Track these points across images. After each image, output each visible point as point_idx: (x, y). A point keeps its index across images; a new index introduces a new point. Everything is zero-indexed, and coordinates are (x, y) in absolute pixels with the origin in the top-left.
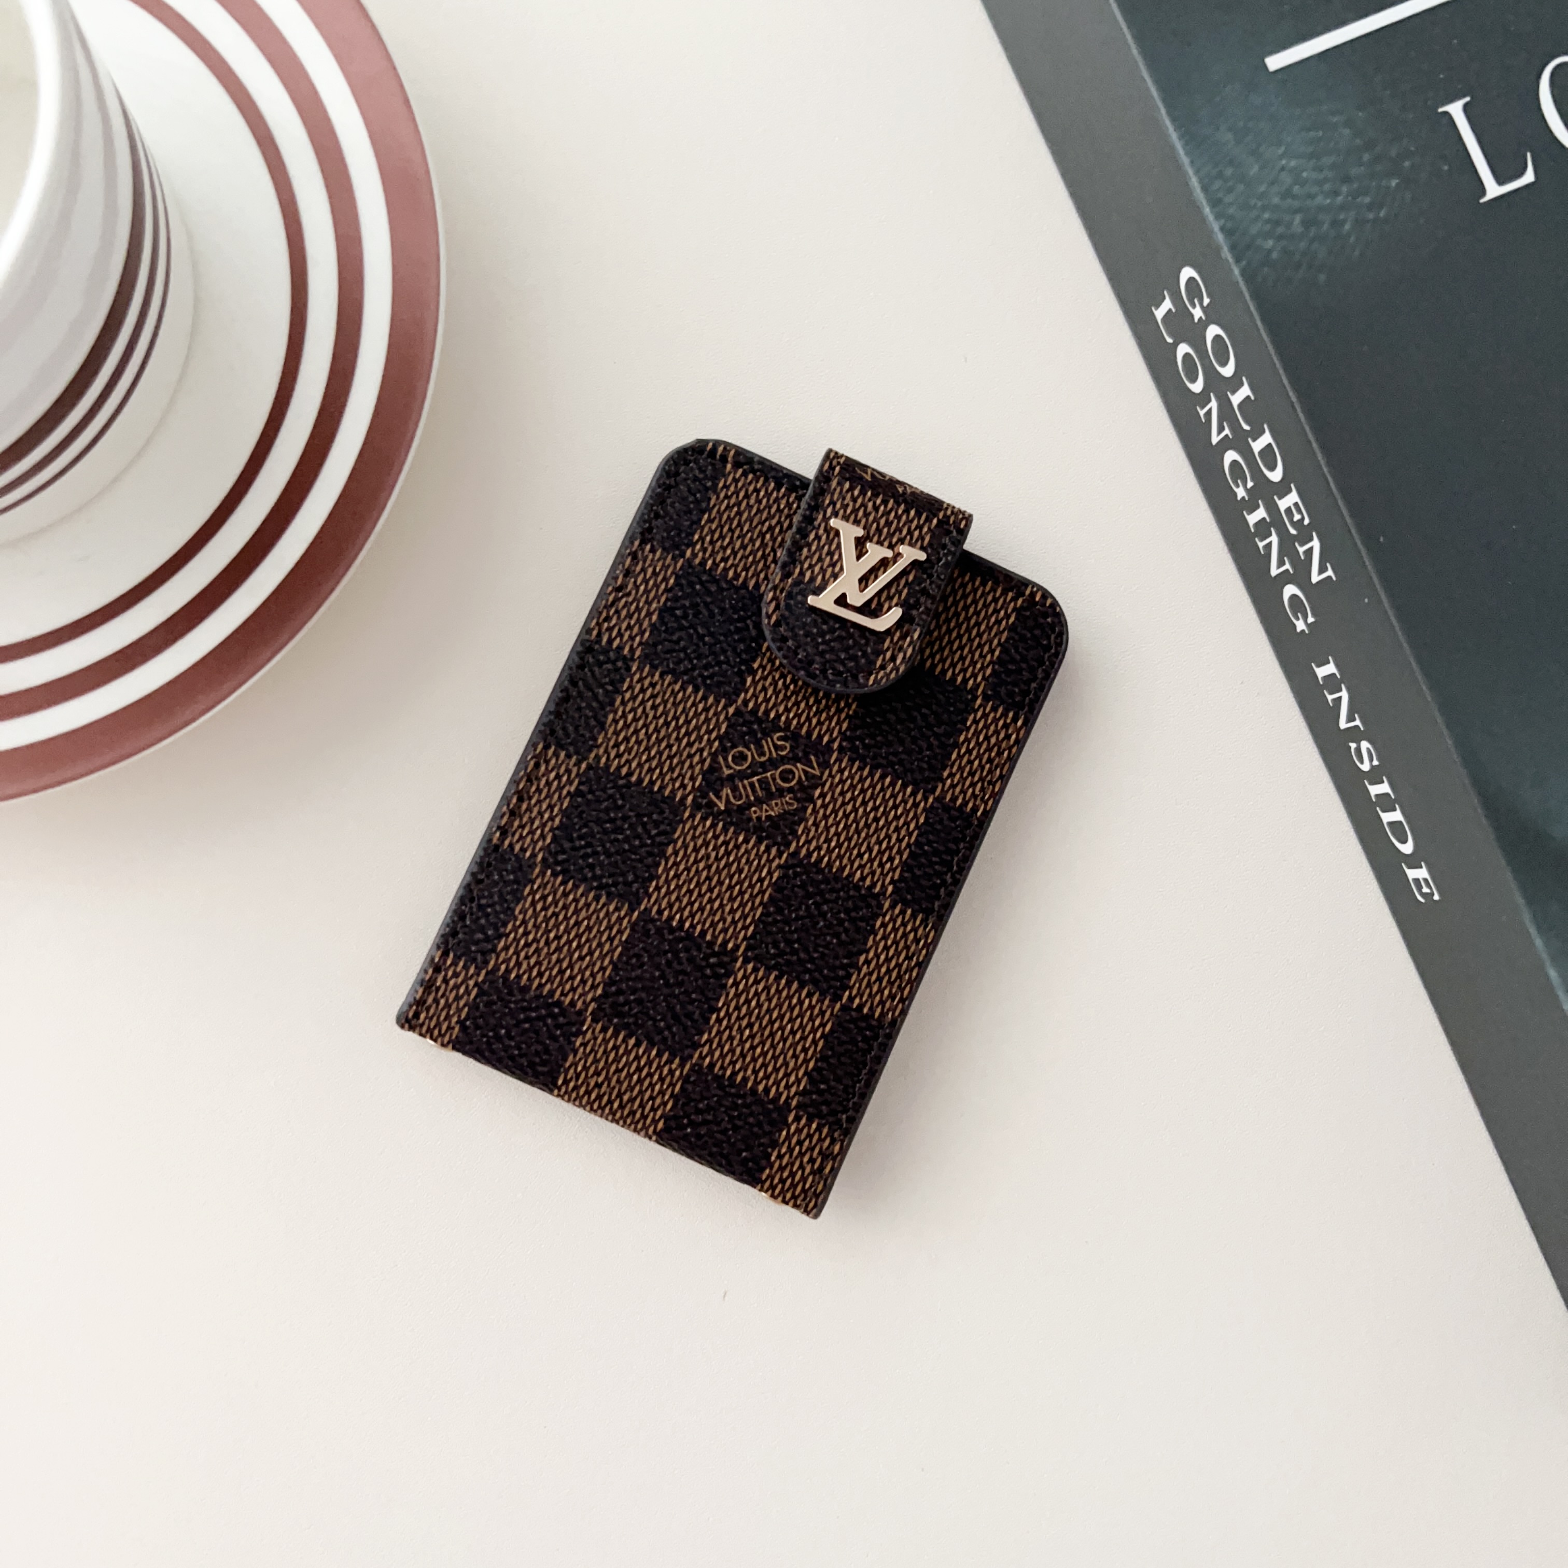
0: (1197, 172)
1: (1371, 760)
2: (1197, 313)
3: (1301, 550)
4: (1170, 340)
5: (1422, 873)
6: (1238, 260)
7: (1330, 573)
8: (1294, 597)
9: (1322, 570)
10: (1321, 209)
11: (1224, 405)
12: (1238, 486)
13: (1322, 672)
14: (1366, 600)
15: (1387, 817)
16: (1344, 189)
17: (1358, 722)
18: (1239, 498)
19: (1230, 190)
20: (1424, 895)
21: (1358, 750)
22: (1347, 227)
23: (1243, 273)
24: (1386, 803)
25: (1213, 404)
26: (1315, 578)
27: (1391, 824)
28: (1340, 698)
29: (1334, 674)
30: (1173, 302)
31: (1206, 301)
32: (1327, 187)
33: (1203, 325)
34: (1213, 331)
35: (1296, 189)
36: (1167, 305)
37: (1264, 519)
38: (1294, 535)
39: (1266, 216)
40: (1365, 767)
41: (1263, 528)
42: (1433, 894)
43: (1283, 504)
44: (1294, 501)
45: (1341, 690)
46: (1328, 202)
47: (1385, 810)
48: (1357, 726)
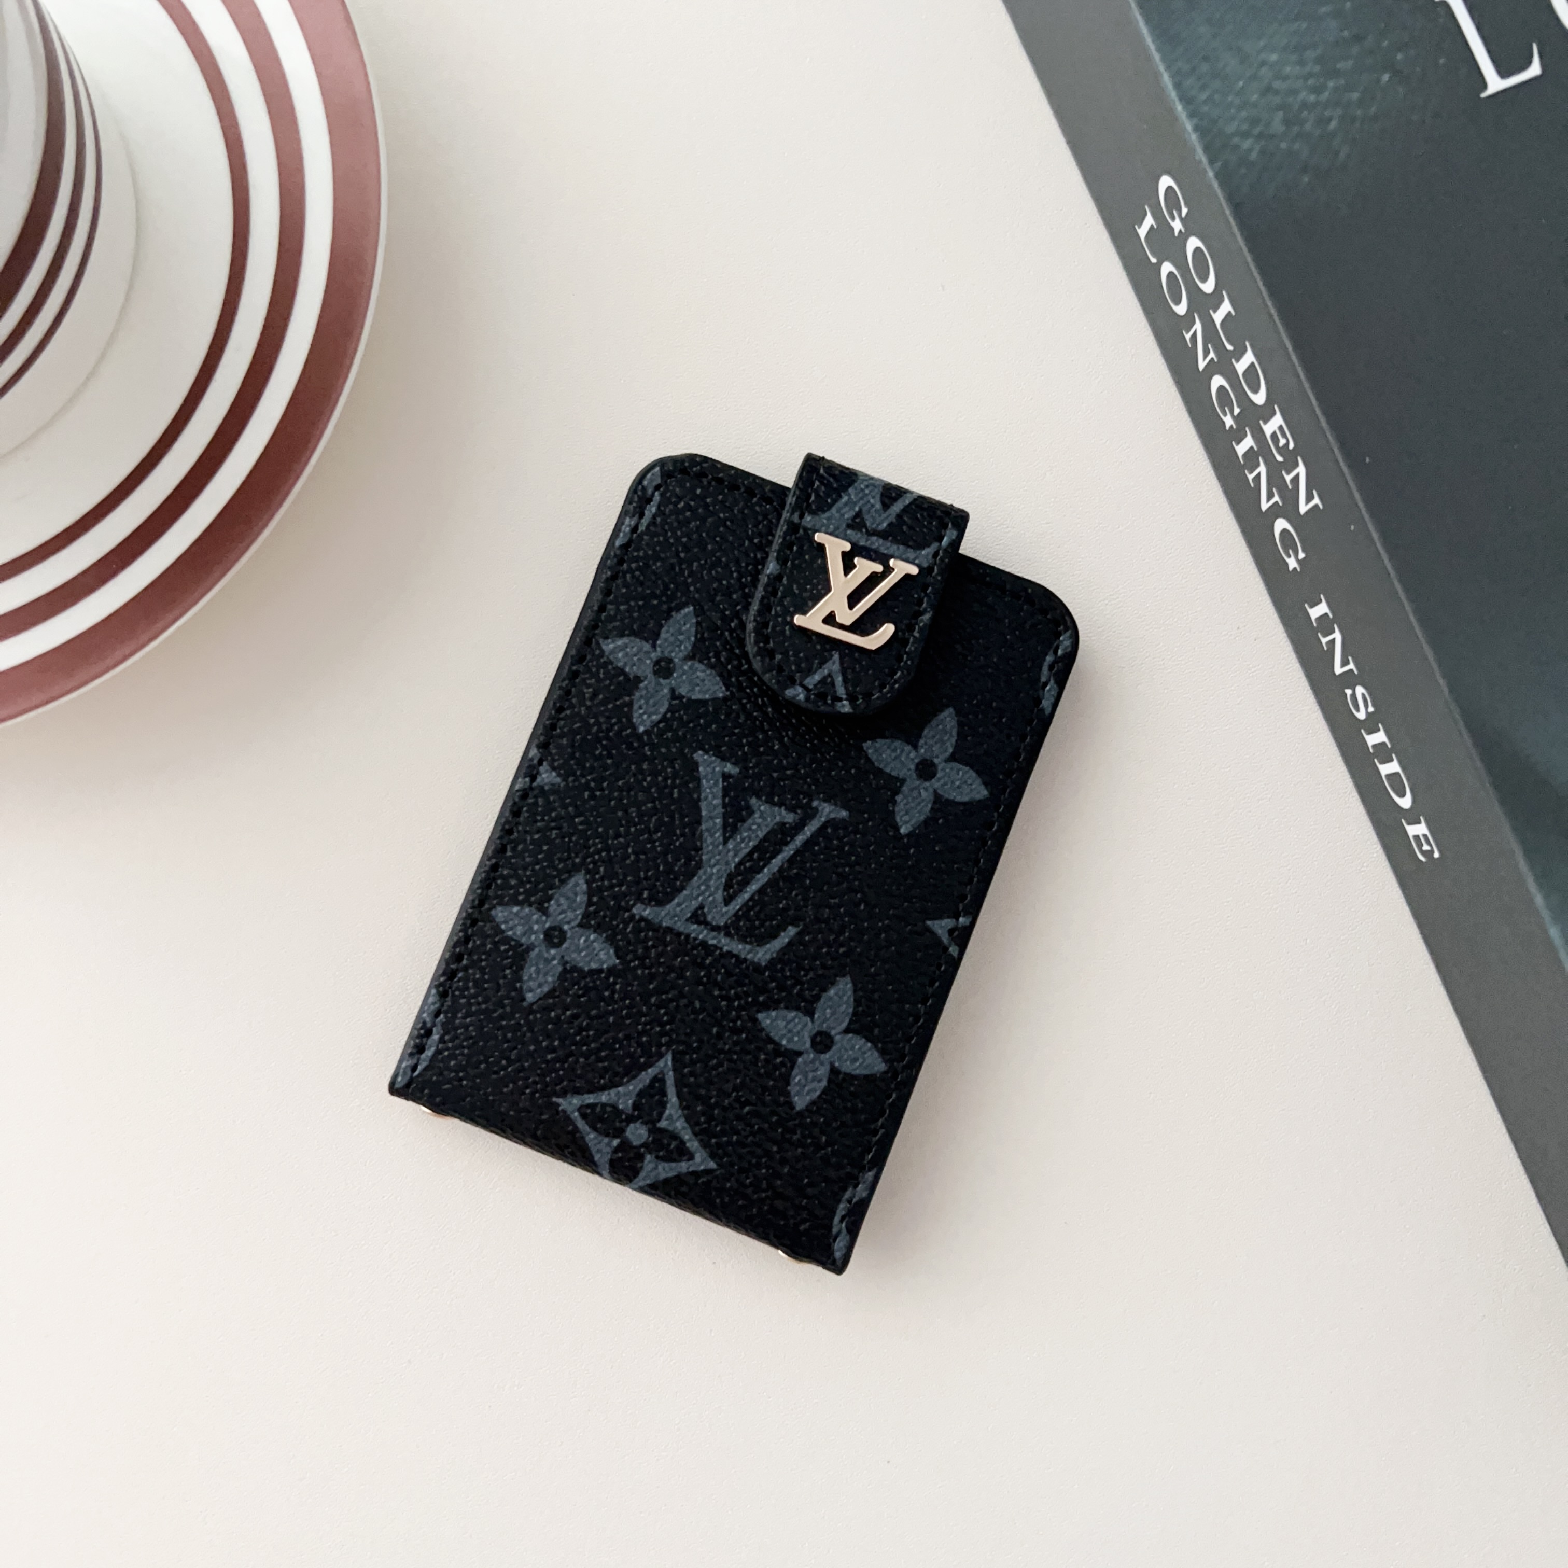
0: (1168, 68)
1: (1366, 707)
2: (1177, 226)
3: (1288, 478)
4: (1154, 260)
5: (1422, 829)
6: (1212, 162)
7: (1316, 501)
8: (1284, 532)
9: (1309, 498)
10: (1304, 105)
11: (1208, 324)
12: (1225, 414)
13: (1316, 612)
14: (1353, 527)
15: (1385, 769)
16: (1331, 84)
17: (1351, 666)
18: (1228, 427)
19: (1203, 88)
20: (1424, 853)
21: (1354, 696)
22: (1333, 125)
24: (1383, 753)
25: (1198, 326)
26: (1303, 508)
27: (1388, 776)
28: (1334, 640)
29: (1326, 614)
30: (1155, 217)
31: (1185, 211)
32: (1311, 82)
33: (1184, 237)
34: (1193, 243)
35: (1278, 85)
36: (1149, 221)
37: (1252, 448)
38: (1280, 463)
39: (1244, 114)
40: (1361, 715)
41: (1251, 457)
42: (1432, 852)
43: (1270, 427)
44: (1278, 425)
45: (1333, 632)
46: (1312, 98)
47: (1383, 762)
48: (1351, 670)
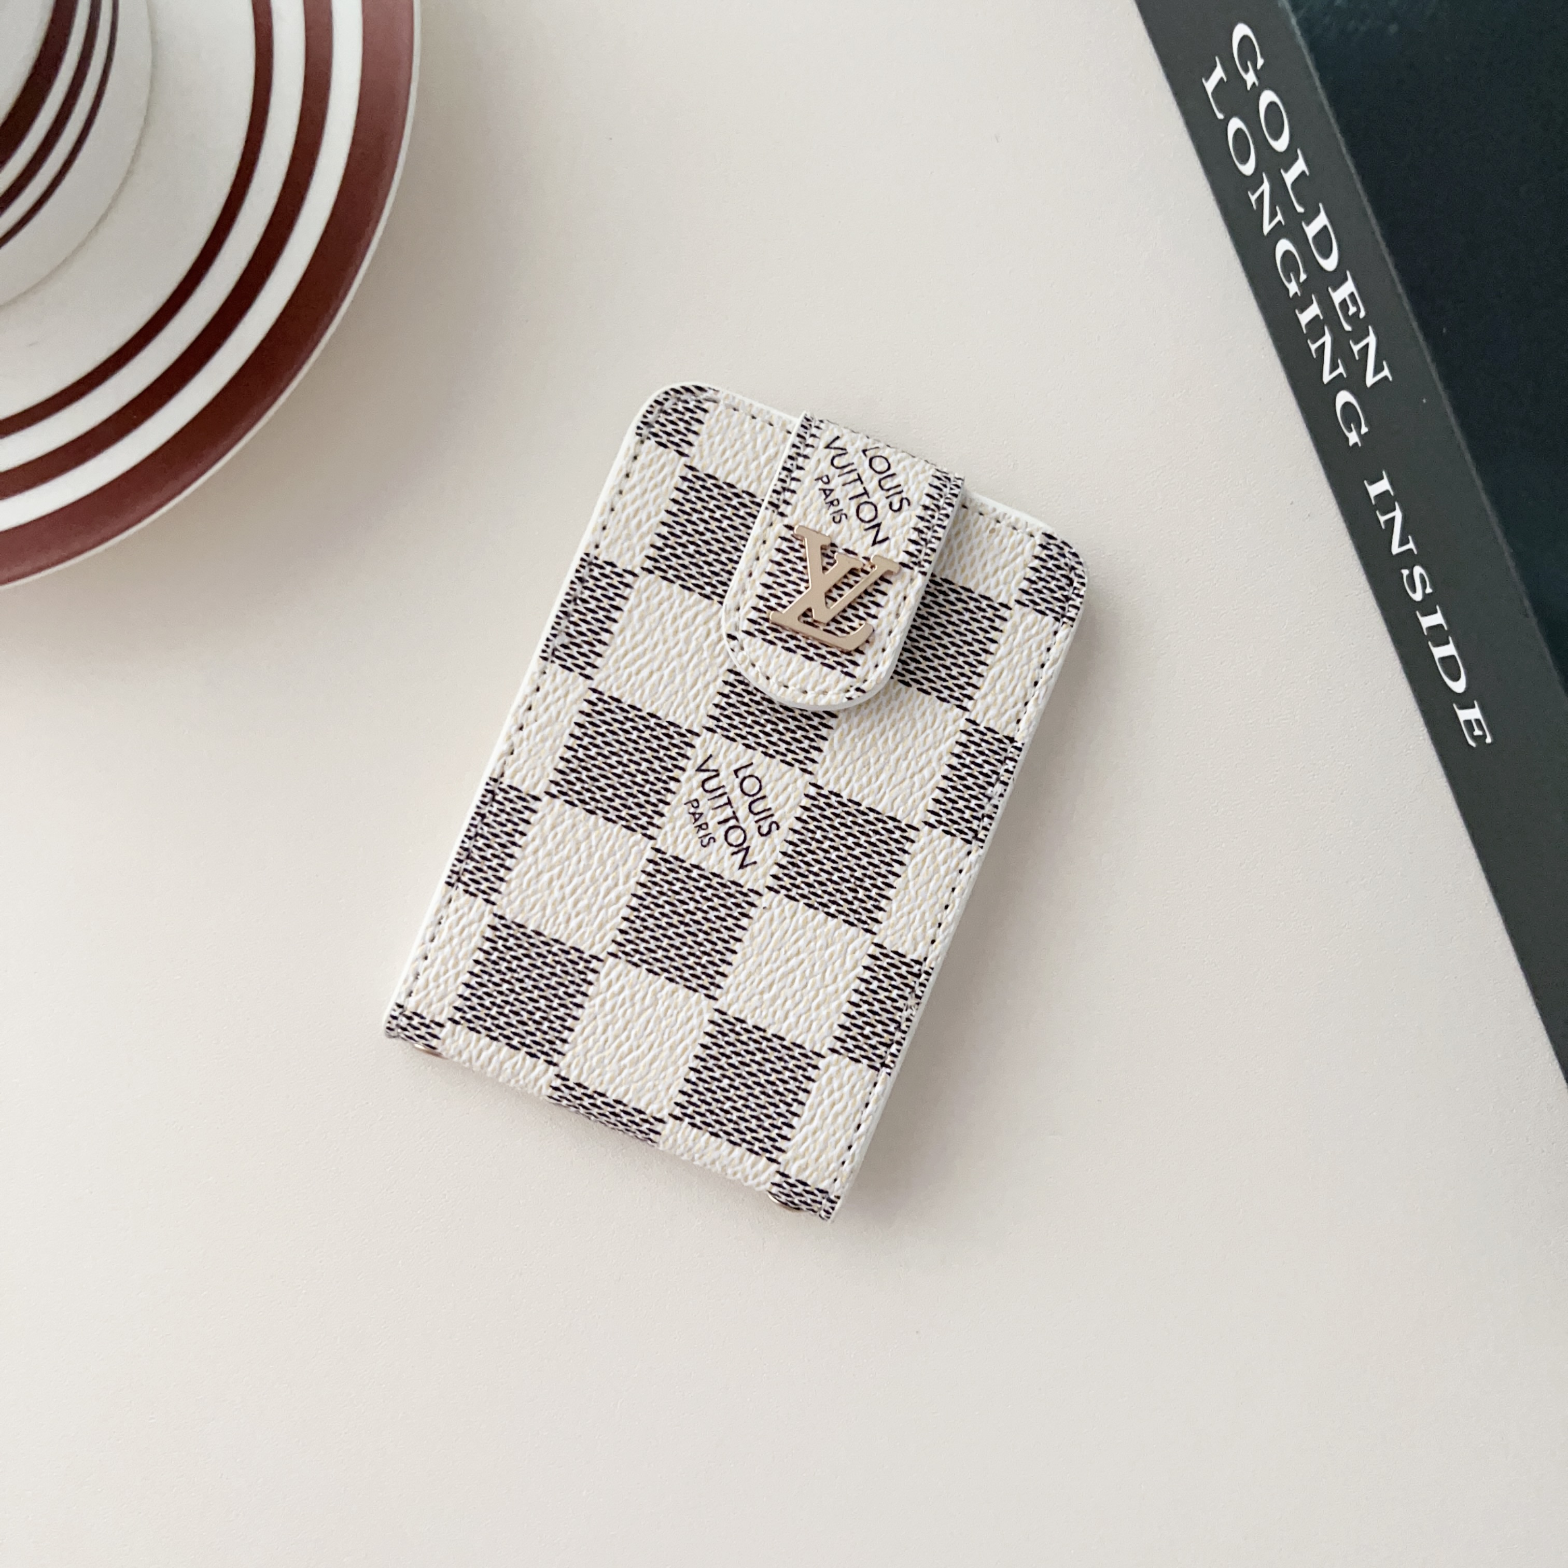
1: (1424, 587)
2: (1250, 78)
3: (1356, 348)
4: (1220, 116)
5: (1474, 714)
7: (1386, 372)
8: (1347, 405)
9: (1378, 370)
11: (1278, 185)
12: (1290, 281)
13: (1374, 490)
14: (1424, 401)
15: (1439, 652)
17: (1411, 545)
18: (1291, 294)
20: (1475, 738)
21: (1411, 577)
24: (1438, 635)
25: (1266, 187)
26: (1370, 380)
27: (1443, 660)
28: (1393, 519)
29: (1387, 492)
30: (1225, 69)
31: (1260, 62)
33: (1257, 92)
34: (1268, 97)
36: (1219, 73)
37: (1317, 316)
38: (1349, 332)
40: (1418, 596)
41: (1316, 327)
42: (1485, 736)
43: (1338, 296)
44: (1349, 292)
45: (1394, 509)
47: (1437, 645)
48: (1411, 550)
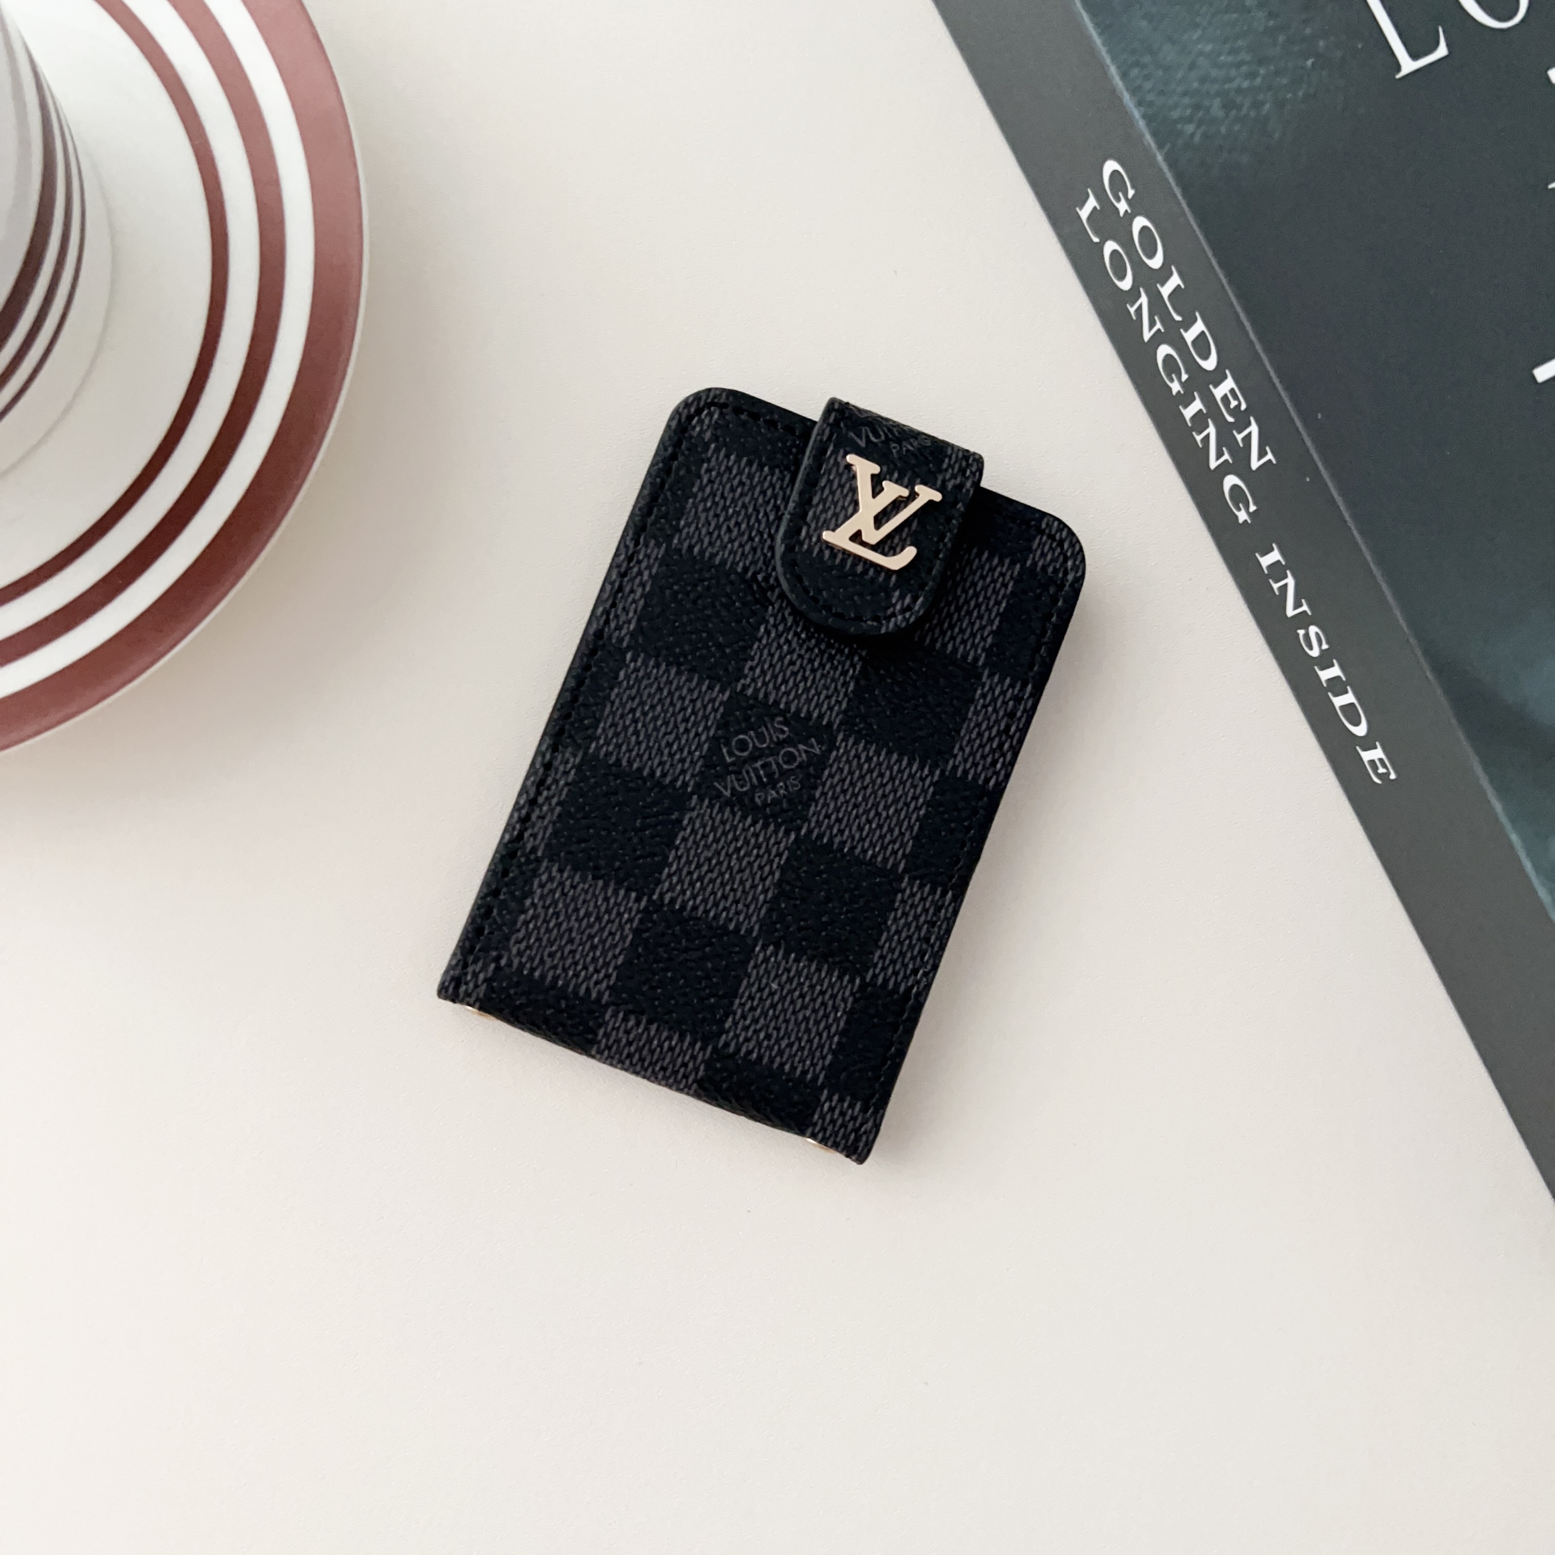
0: (1113, 59)
1: (1320, 644)
2: (1123, 207)
3: (1239, 437)
4: (1096, 240)
5: (1377, 753)
6: (1160, 146)
7: (1270, 456)
8: (1235, 488)
9: (1262, 454)
10: (1239, 91)
11: (1156, 300)
12: (1172, 380)
13: (1266, 561)
14: (1307, 479)
15: (1339, 701)
16: (1262, 71)
17: (1305, 608)
18: (1174, 392)
19: (1147, 78)
20: (1379, 776)
21: (1307, 636)
22: (1266, 108)
23: (1167, 159)
24: (1336, 686)
25: (1144, 300)
26: (1255, 464)
27: (1342, 708)
28: (1286, 585)
29: (1279, 561)
30: (1098, 198)
31: (1131, 193)
32: (1244, 69)
33: (1129, 218)
34: (1140, 222)
35: (1214, 73)
36: (1092, 203)
37: (1201, 410)
38: (1231, 423)
39: (1186, 100)
40: (1315, 653)
41: (1200, 420)
42: (1388, 774)
43: (1219, 392)
44: (1229, 388)
45: (1286, 577)
46: (1246, 84)
47: (1336, 695)
48: (1305, 612)
